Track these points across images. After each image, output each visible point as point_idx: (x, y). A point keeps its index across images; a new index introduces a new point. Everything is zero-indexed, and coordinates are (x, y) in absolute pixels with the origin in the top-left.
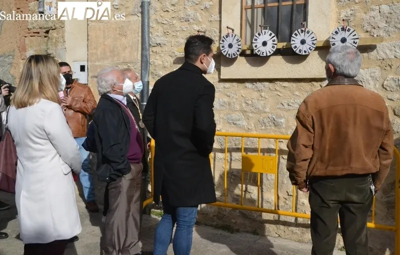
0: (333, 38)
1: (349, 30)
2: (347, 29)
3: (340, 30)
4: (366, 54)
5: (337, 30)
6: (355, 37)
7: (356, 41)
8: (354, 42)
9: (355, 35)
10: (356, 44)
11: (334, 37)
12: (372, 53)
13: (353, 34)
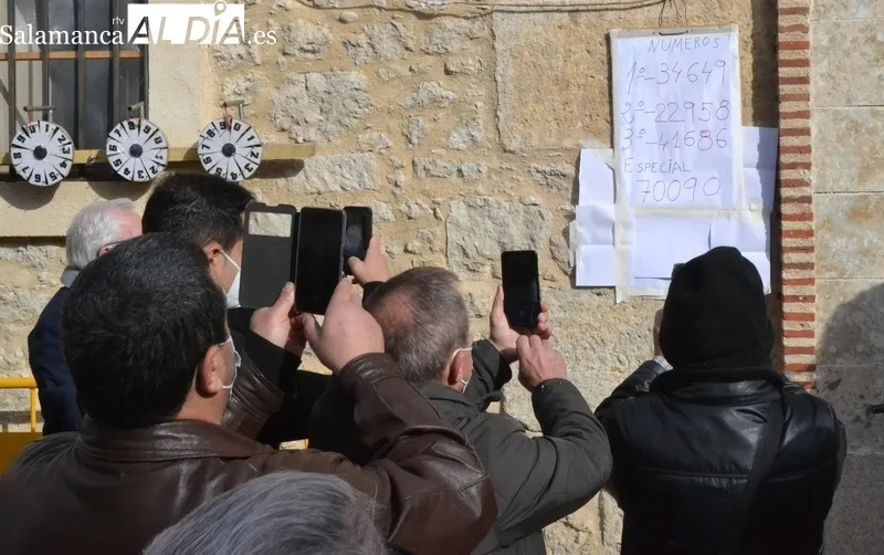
0: (203, 146)
1: (237, 127)
2: (233, 125)
3: (218, 127)
4: (283, 179)
5: (212, 128)
6: (252, 143)
7: (256, 150)
8: (253, 154)
9: (252, 137)
10: (256, 157)
11: (206, 143)
12: (295, 179)
13: (248, 135)
